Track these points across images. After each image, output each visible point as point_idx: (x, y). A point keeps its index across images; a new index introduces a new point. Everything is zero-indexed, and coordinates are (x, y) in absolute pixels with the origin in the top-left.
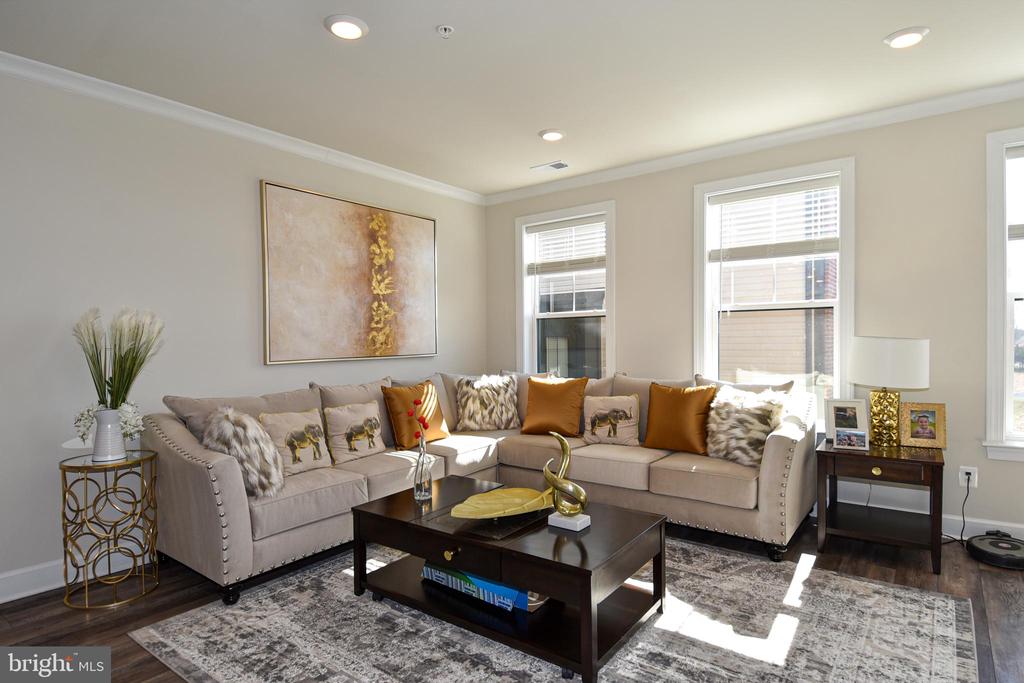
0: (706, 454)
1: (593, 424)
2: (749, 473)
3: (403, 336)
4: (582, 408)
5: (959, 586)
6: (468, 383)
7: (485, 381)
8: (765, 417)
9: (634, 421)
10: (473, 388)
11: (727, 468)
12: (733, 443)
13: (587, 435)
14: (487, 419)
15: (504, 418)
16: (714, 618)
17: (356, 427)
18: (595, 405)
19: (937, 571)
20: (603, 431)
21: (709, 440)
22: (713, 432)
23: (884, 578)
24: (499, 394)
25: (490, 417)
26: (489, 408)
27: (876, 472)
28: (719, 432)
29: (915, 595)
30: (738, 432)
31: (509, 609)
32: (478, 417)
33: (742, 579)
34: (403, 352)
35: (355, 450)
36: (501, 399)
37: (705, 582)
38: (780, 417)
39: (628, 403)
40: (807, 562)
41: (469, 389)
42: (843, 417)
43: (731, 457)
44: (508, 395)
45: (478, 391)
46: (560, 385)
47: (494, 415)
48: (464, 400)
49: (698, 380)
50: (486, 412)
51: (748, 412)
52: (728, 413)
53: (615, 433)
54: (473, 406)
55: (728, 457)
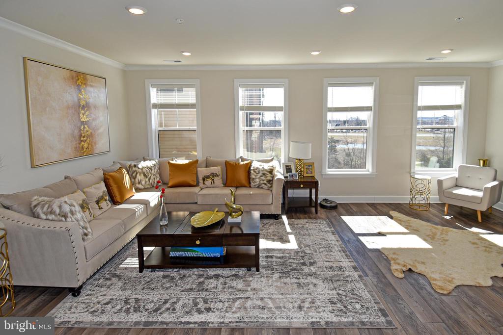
0: (250, 187)
1: (204, 180)
2: (269, 192)
3: (95, 143)
4: (197, 174)
5: (323, 216)
6: (135, 166)
7: (143, 164)
8: (271, 171)
9: (220, 177)
10: (139, 168)
11: (261, 191)
12: (262, 182)
13: (201, 185)
14: (148, 183)
15: (156, 181)
16: (274, 241)
17: (100, 196)
18: (203, 171)
19: (317, 213)
20: (208, 182)
21: (251, 181)
22: (254, 178)
23: (305, 218)
24: (152, 170)
25: (149, 182)
26: (149, 177)
27: (302, 186)
28: (256, 179)
29: (315, 221)
30: (263, 178)
31: (219, 256)
32: (143, 182)
33: (272, 227)
34: (96, 151)
35: (102, 208)
36: (153, 172)
37: (263, 231)
38: (275, 172)
39: (217, 169)
40: (284, 218)
41: (136, 169)
42: (288, 169)
43: (260, 187)
44: (156, 170)
45: (142, 169)
46: (186, 165)
47: (151, 181)
48: (134, 175)
49: (243, 160)
50: (147, 180)
51: (266, 170)
52: (259, 171)
53: (214, 182)
54: (140, 177)
55: (259, 187)
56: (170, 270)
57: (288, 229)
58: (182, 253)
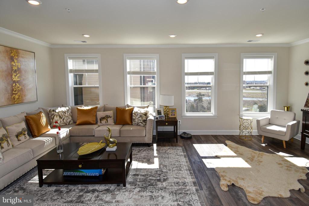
0: (132, 125)
1: (101, 120)
2: (144, 128)
3: (25, 96)
4: (96, 116)
5: (181, 144)
6: (53, 111)
7: (59, 110)
8: (146, 114)
9: (112, 118)
10: (56, 112)
11: (138, 127)
12: (139, 121)
13: (99, 123)
14: (62, 122)
15: (68, 121)
16: (143, 163)
17: (19, 132)
18: (100, 114)
19: (177, 142)
20: (104, 122)
21: (133, 121)
22: (134, 119)
23: (169, 146)
24: (65, 113)
25: (63, 121)
26: (63, 118)
27: (167, 124)
28: (135, 119)
29: (175, 148)
30: (140, 119)
31: (98, 175)
32: (59, 122)
33: (145, 152)
34: (25, 101)
35: (20, 140)
36: (66, 115)
37: (137, 155)
38: (149, 115)
39: (110, 113)
40: (155, 145)
41: (54, 113)
42: (159, 113)
43: (139, 124)
44: (69, 113)
45: (58, 113)
46: (89, 110)
47: (64, 121)
48: (52, 117)
49: (128, 106)
50: (62, 120)
51: (142, 114)
52: (138, 114)
53: (107, 122)
54: (56, 118)
55: (138, 125)
56: (61, 186)
57: (155, 154)
58: (72, 173)
